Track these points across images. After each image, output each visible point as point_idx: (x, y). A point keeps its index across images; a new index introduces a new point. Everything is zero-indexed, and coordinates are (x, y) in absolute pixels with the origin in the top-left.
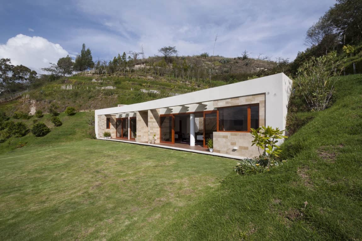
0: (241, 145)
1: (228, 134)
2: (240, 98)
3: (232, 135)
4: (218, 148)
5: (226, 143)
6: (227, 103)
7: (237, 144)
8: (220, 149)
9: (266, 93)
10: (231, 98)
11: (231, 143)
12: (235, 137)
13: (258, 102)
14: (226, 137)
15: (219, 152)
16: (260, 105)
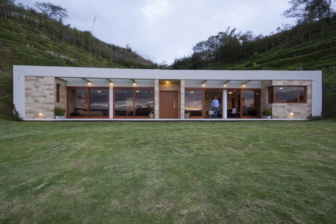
0: (296, 112)
1: (286, 105)
2: (295, 81)
3: (288, 105)
4: (277, 115)
5: (283, 111)
6: (284, 83)
7: (292, 110)
8: (279, 116)
9: (312, 81)
10: (288, 80)
11: (288, 111)
12: (291, 106)
13: (306, 85)
14: (284, 107)
15: (278, 117)
16: (308, 87)
